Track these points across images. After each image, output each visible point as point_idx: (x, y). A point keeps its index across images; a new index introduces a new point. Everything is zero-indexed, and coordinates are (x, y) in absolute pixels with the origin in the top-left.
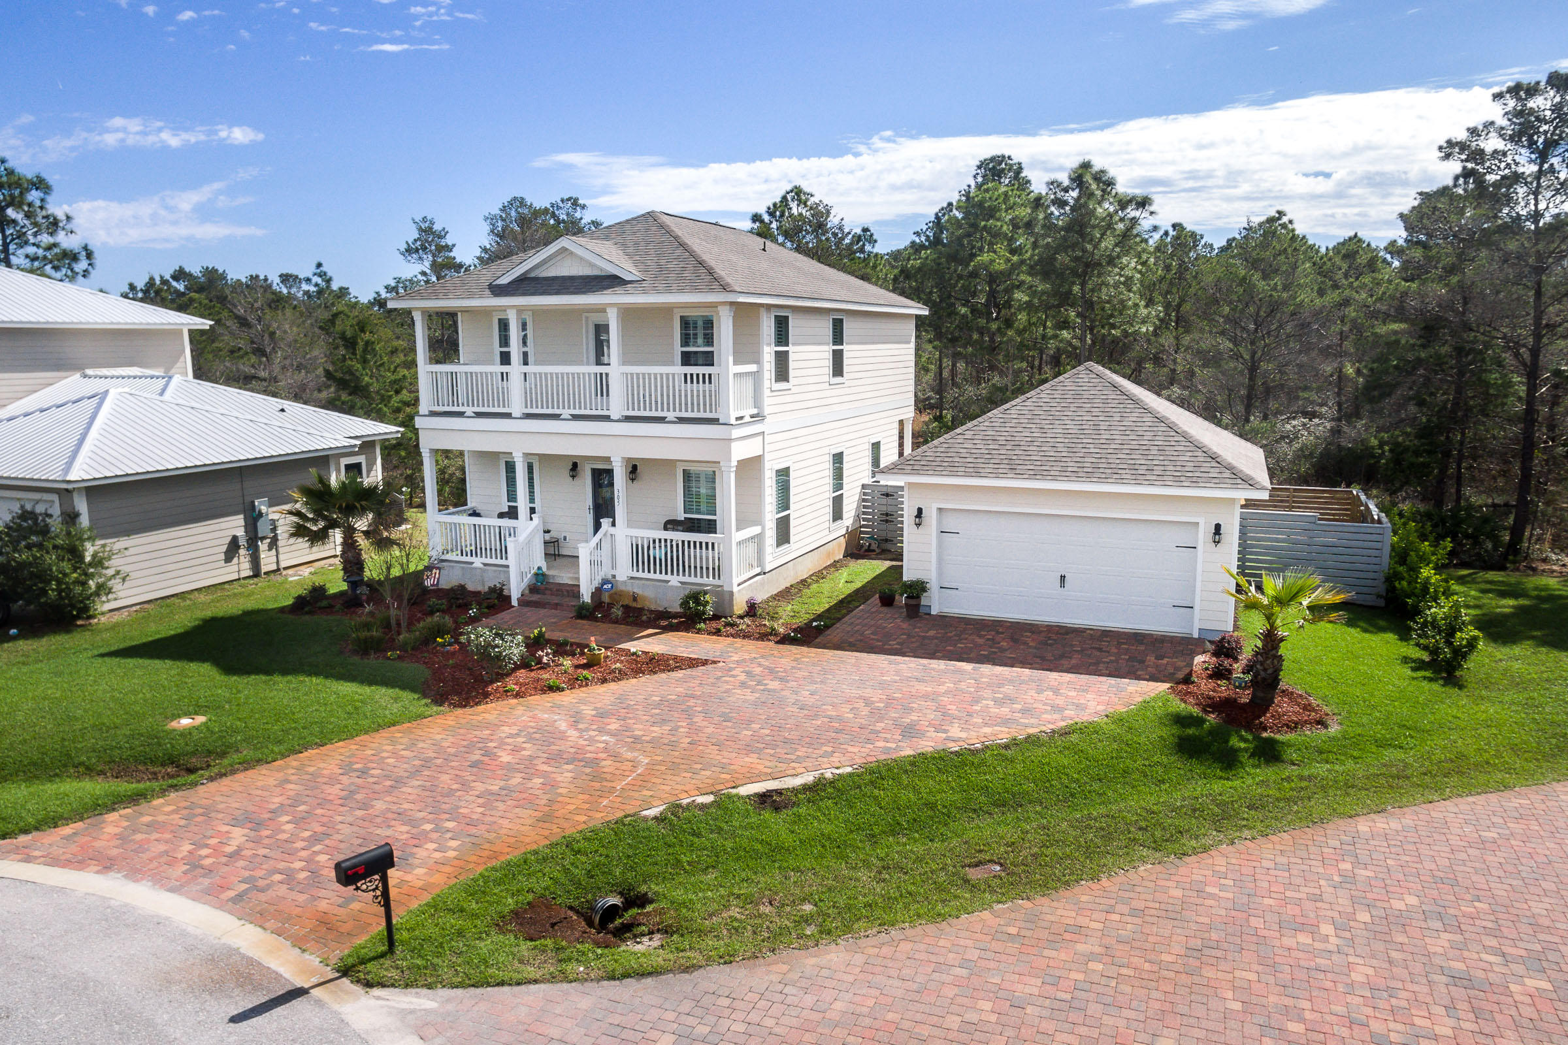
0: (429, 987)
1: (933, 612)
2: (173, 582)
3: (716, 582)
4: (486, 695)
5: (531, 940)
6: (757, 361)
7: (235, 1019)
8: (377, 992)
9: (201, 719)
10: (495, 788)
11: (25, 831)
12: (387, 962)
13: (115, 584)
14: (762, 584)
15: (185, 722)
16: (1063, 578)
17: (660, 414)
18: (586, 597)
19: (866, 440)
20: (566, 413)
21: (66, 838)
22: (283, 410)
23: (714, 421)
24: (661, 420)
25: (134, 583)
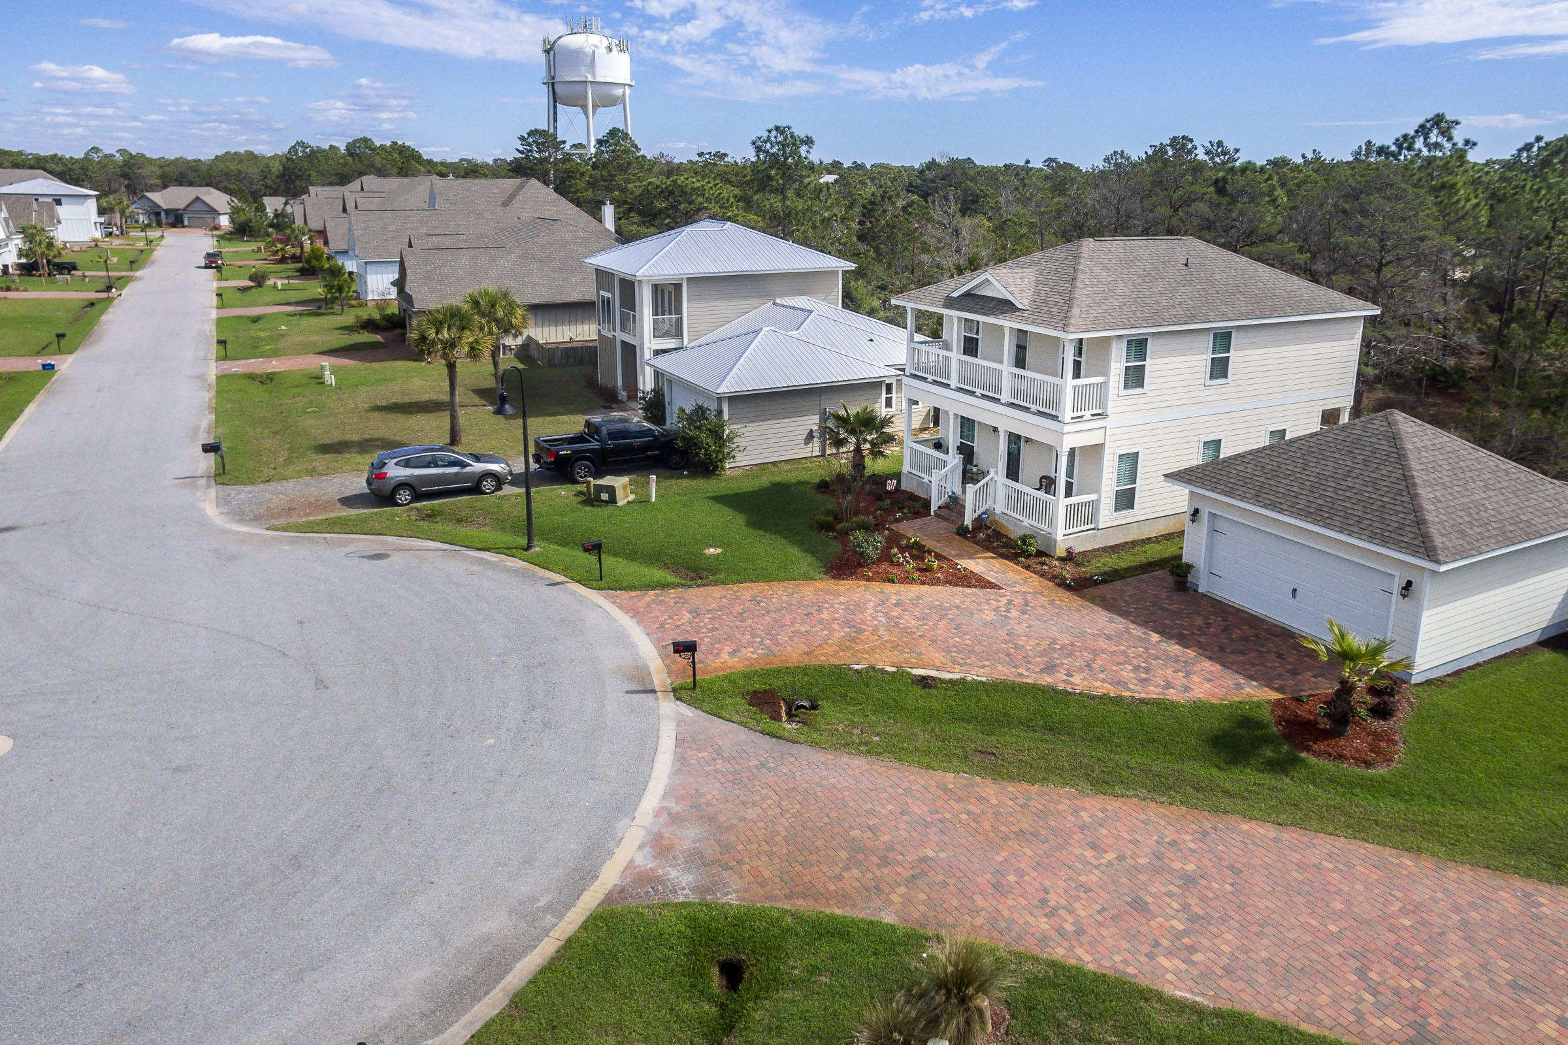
0: (696, 708)
1: (1201, 590)
2: (771, 454)
3: (1049, 530)
4: (852, 574)
5: (750, 705)
6: (1106, 374)
7: (627, 692)
8: (678, 702)
9: (719, 551)
10: (803, 630)
11: (620, 589)
12: (689, 693)
13: (738, 455)
14: (1095, 536)
15: (712, 550)
16: (1295, 590)
17: (1027, 405)
18: (968, 521)
19: (1263, 428)
20: (979, 392)
21: (632, 597)
22: (871, 340)
23: (1055, 418)
24: (1027, 409)
25: (750, 453)
